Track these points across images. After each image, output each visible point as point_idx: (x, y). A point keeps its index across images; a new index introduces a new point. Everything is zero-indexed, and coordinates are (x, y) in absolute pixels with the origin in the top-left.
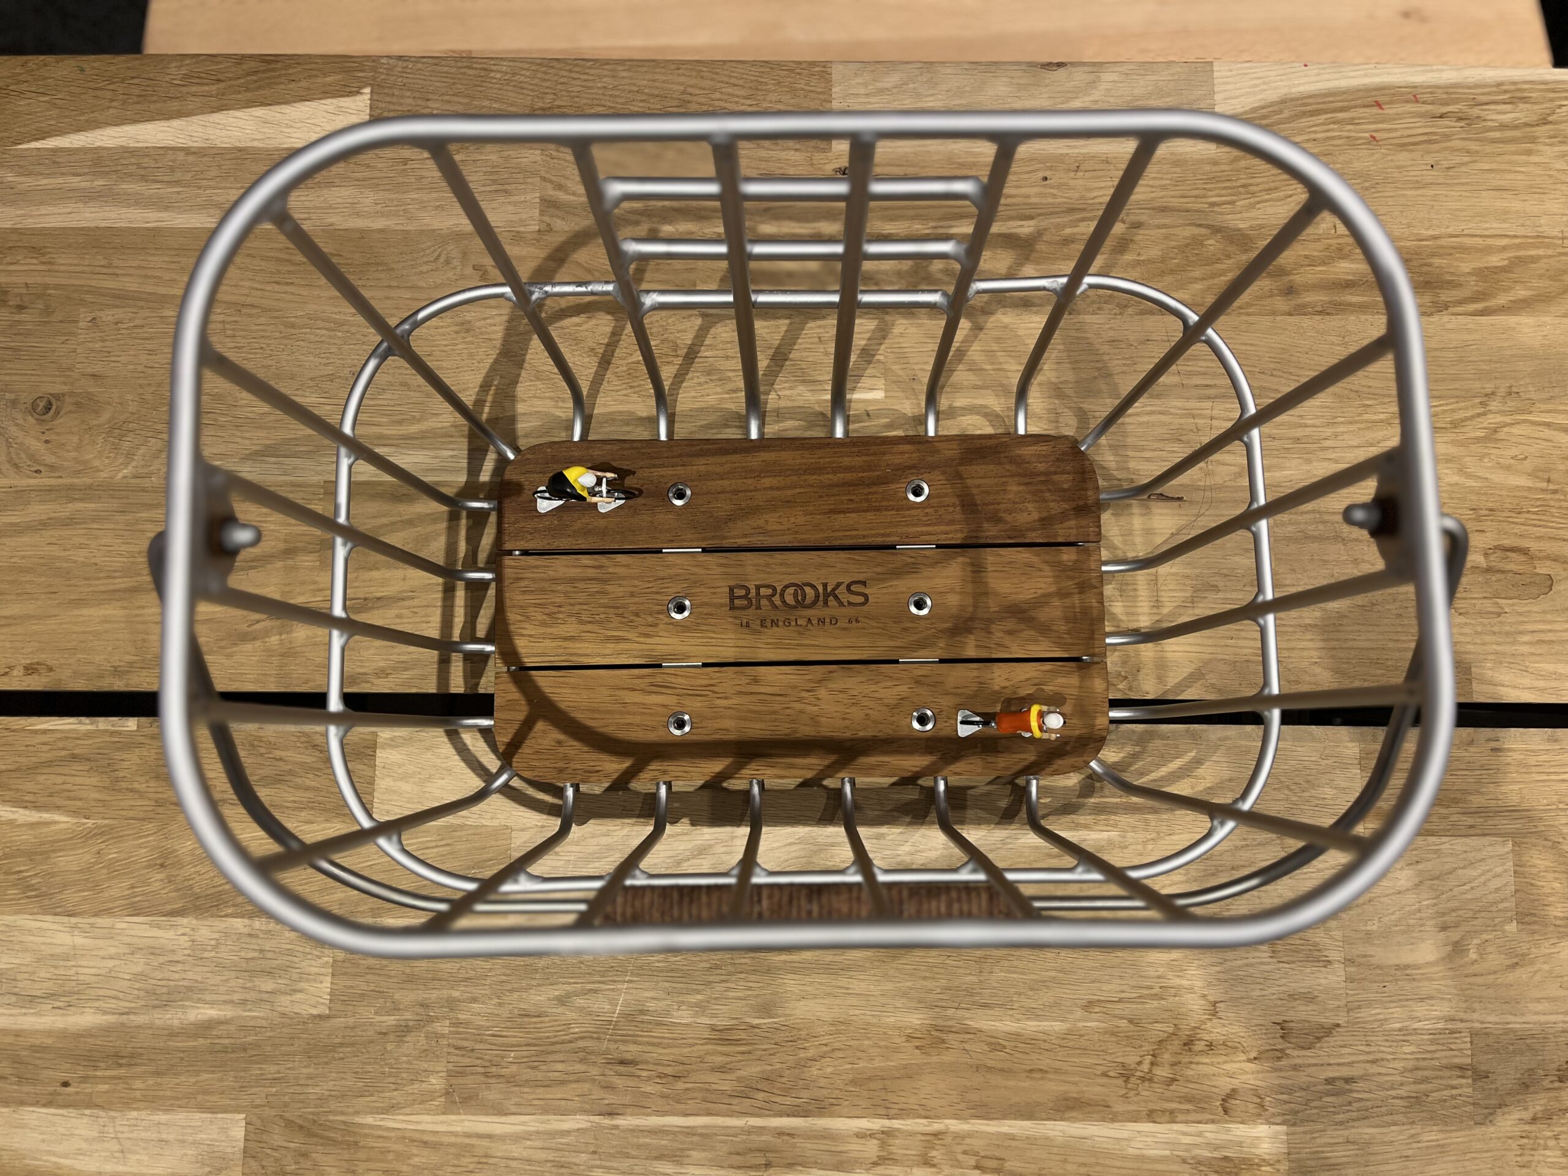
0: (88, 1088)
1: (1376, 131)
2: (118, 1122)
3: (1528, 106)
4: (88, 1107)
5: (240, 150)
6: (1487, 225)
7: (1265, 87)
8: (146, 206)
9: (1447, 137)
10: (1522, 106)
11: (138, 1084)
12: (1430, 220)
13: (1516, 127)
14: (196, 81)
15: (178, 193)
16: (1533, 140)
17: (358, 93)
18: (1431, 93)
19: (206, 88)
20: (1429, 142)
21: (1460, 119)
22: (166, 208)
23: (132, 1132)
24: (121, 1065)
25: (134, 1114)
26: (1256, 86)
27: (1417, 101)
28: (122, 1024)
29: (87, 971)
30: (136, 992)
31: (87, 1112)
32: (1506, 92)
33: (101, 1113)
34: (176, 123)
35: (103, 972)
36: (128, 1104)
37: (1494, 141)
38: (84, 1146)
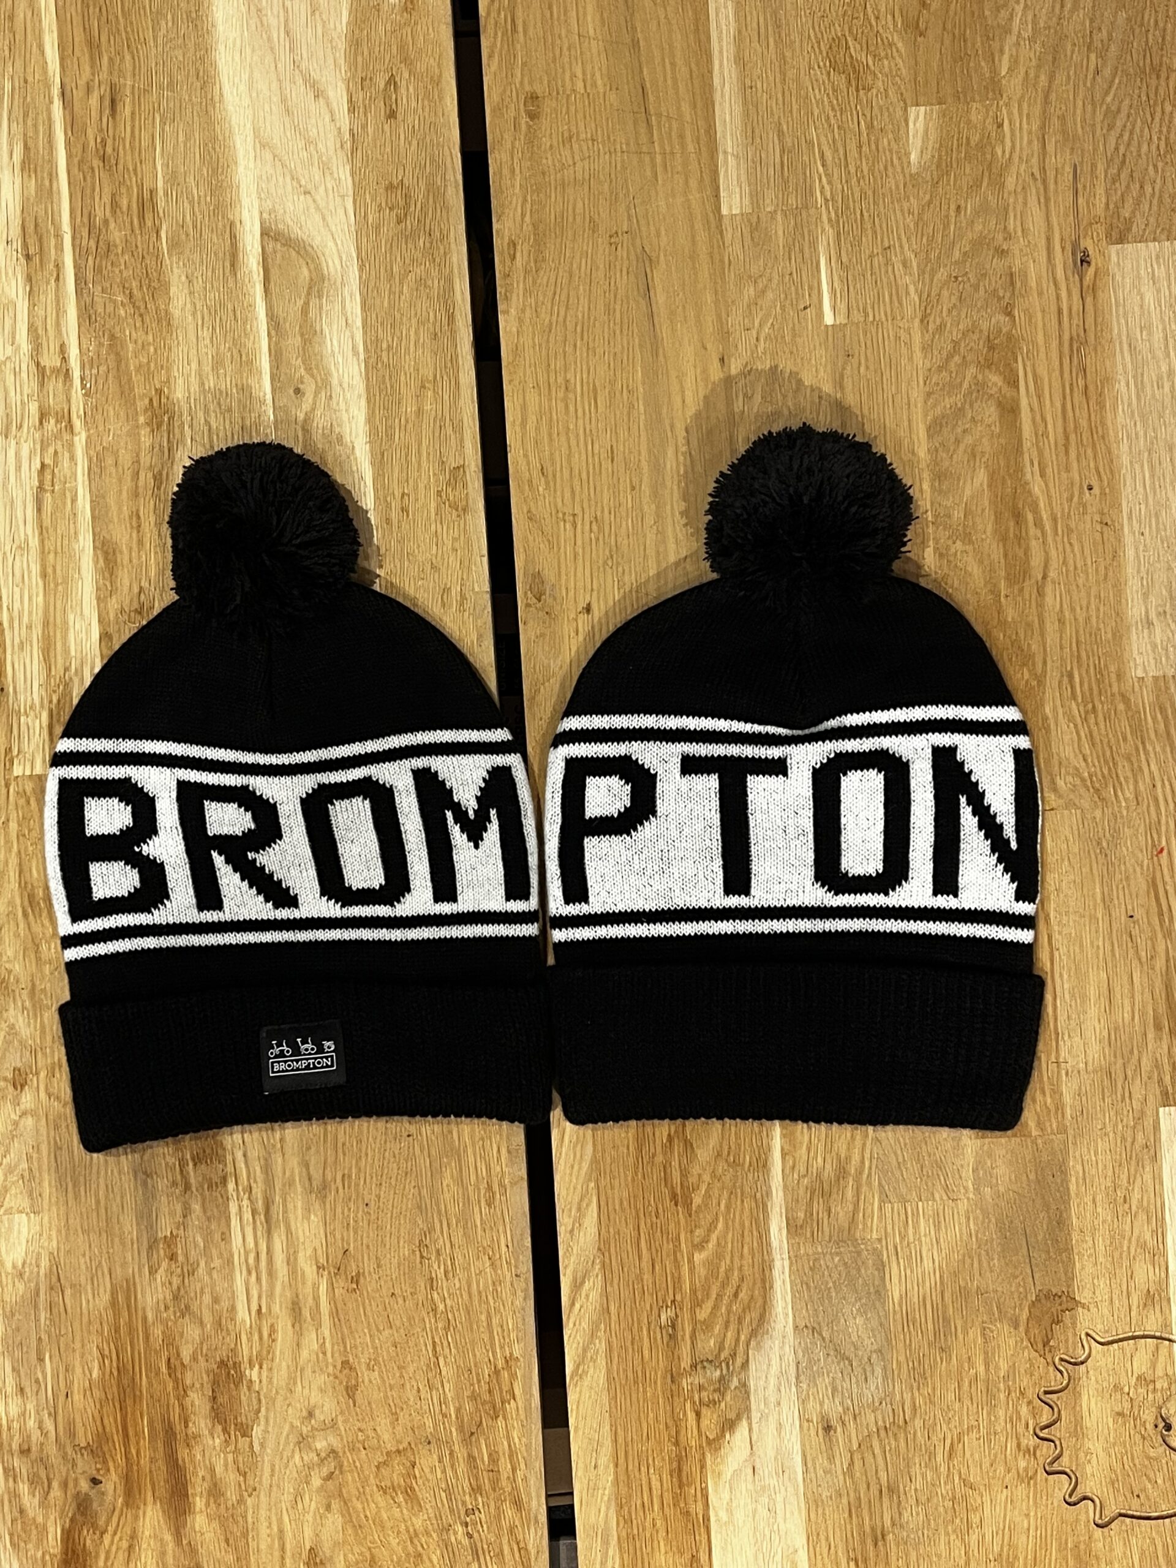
1: (1169, 853)
9: (1168, 934)
37: (1168, 987)
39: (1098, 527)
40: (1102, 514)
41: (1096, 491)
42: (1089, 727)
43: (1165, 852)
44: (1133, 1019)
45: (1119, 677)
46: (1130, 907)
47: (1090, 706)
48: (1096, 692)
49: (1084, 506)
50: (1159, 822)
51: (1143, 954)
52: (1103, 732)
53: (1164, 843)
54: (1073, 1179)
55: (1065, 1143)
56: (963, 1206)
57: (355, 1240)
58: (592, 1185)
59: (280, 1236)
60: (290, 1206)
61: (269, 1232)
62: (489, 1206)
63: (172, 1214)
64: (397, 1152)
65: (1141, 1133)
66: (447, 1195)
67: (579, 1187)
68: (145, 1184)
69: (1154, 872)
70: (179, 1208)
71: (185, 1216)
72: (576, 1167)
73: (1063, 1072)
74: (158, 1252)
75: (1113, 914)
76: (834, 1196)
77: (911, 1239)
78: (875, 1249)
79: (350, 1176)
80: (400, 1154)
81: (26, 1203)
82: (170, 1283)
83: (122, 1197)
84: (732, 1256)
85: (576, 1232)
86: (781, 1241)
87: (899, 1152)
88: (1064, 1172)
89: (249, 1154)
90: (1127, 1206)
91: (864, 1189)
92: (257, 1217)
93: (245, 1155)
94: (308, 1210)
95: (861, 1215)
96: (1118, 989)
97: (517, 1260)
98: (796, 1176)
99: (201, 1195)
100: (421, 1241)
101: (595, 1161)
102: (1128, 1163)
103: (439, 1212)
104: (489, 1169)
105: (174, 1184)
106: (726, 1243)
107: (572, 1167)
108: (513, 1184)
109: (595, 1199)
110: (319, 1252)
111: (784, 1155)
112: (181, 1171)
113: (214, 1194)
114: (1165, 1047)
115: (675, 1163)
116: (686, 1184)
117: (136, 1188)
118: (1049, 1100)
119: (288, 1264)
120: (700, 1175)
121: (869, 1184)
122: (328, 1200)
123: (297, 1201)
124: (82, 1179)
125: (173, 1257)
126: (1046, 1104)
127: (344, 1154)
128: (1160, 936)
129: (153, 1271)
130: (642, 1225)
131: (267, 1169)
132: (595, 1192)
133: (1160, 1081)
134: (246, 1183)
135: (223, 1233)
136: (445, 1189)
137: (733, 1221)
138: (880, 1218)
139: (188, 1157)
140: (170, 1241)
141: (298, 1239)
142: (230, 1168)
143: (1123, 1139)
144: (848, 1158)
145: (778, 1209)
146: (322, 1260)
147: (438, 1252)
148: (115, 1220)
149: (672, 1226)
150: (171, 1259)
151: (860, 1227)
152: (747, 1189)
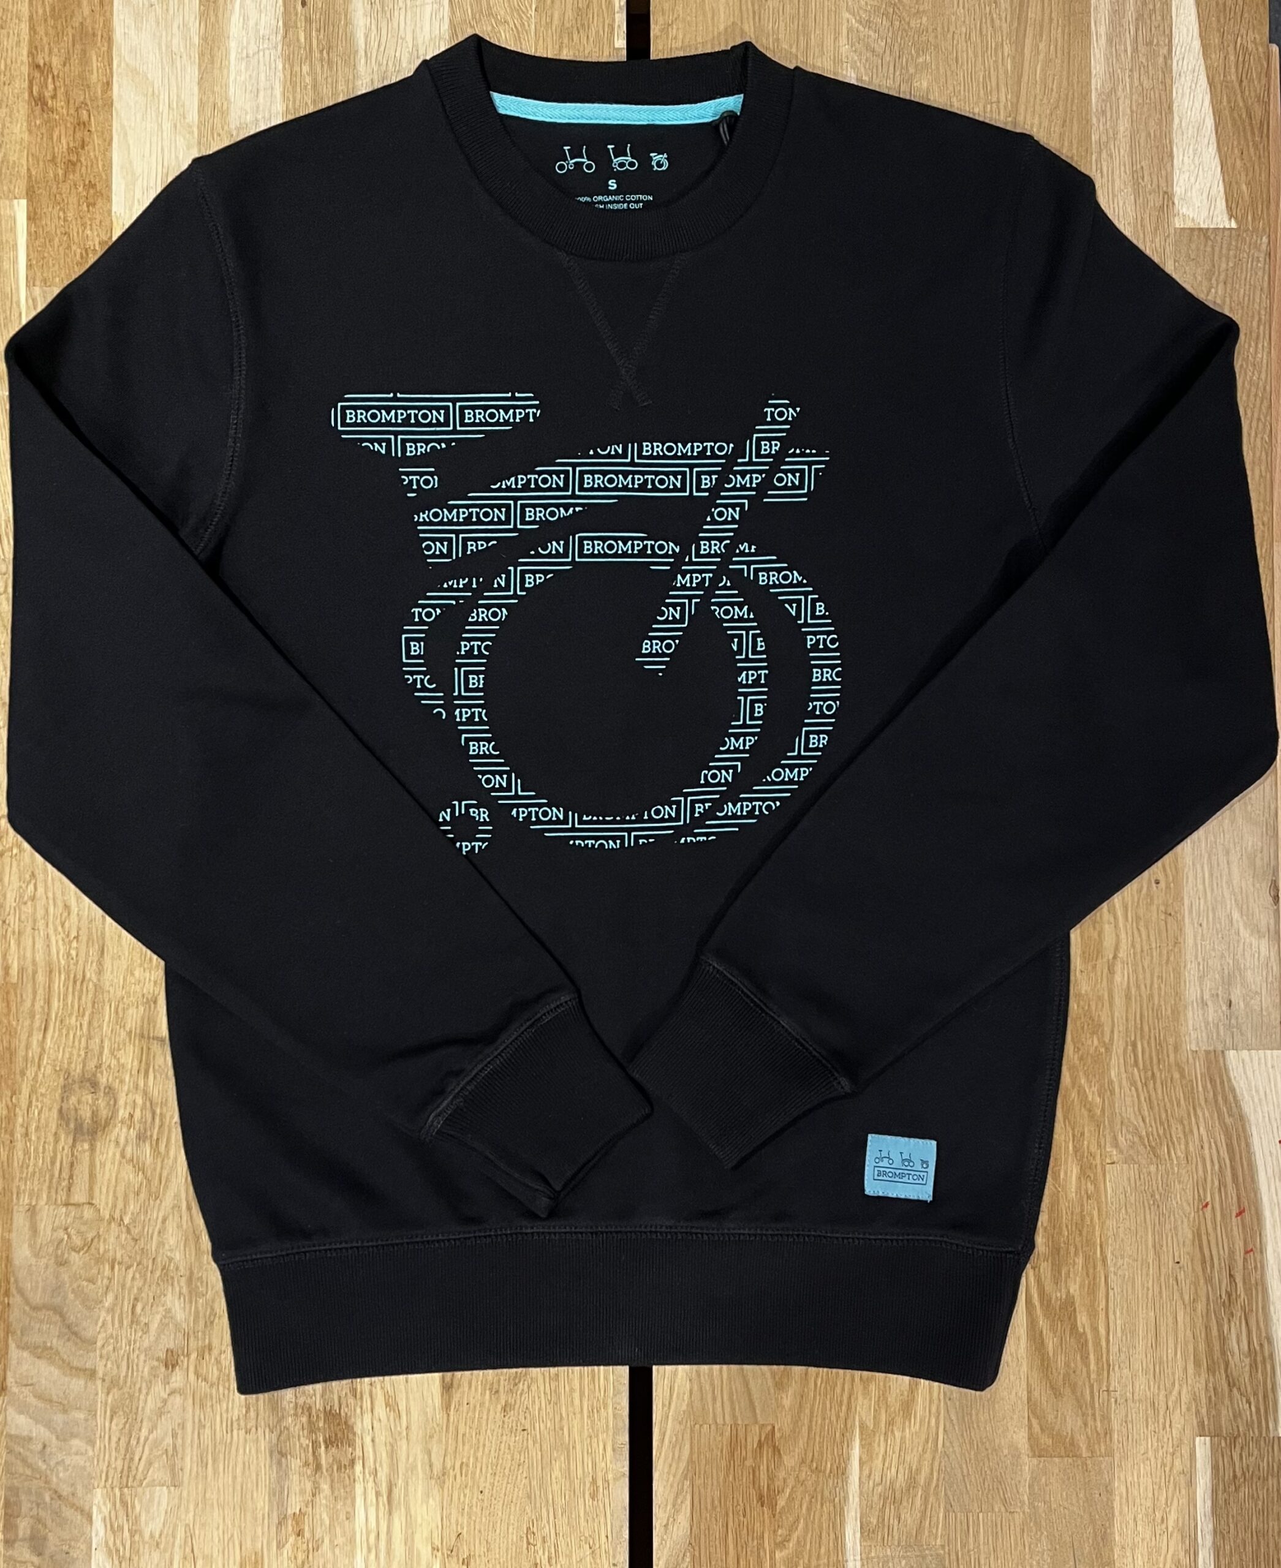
0: (301, 24)
1: (1213, 1208)
2: (273, 52)
3: (1247, 1368)
4: (285, 24)
5: (1170, 107)
6: (1118, 1313)
7: (1256, 1100)
8: (1111, 22)
9: (1209, 1280)
10: (1247, 1361)
11: (306, 68)
12: (1122, 1257)
13: (1223, 1353)
14: (1241, 59)
15: (1126, 51)
16: (1211, 1370)
17: (1231, 217)
18: (1256, 1267)
19: (1233, 70)
20: (1204, 1262)
21: (1229, 1295)
22: (1110, 41)
23: (265, 65)
24: (321, 52)
25: (280, 66)
26: (1257, 1091)
27: (1246, 1252)
28: (356, 52)
29: (402, 17)
30: (385, 62)
31: (281, 23)
32: (1261, 1345)
33: (280, 37)
34: (1197, 44)
35: (402, 33)
36: (289, 60)
37: (1207, 1328)
38: (252, 23)
39: (1163, 917)
40: (1167, 906)
41: (1162, 884)
42: (1148, 1092)
43: (1209, 1207)
44: (1176, 1354)
45: (1176, 1049)
46: (1176, 1254)
47: (1150, 1073)
48: (1155, 1060)
49: (1152, 899)
50: (1205, 1180)
51: (1187, 1298)
52: (1160, 1097)
53: (1209, 1199)
54: (1117, 1498)
55: (1112, 1466)
56: (1018, 1518)
57: (469, 1524)
58: (687, 1483)
59: (400, 1518)
60: (411, 1489)
61: (390, 1513)
62: (593, 1499)
63: (302, 1492)
64: (512, 1444)
65: (1179, 1460)
66: (554, 1485)
67: (675, 1485)
68: (279, 1463)
69: (1199, 1223)
70: (309, 1486)
71: (314, 1495)
72: (674, 1465)
73: (1113, 1400)
74: (287, 1527)
75: (1162, 1259)
76: (905, 1503)
77: (971, 1547)
78: (938, 1555)
79: (467, 1465)
80: (514, 1447)
81: (168, 1478)
82: (295, 1558)
83: (257, 1475)
84: (810, 1557)
85: (670, 1527)
86: (855, 1543)
87: (964, 1466)
88: (1109, 1491)
89: (377, 1440)
90: (1164, 1526)
91: (932, 1499)
92: (380, 1499)
93: (373, 1441)
94: (427, 1495)
95: (927, 1523)
96: (1163, 1329)
97: (615, 1550)
98: (871, 1483)
99: (331, 1475)
100: (528, 1529)
101: (690, 1461)
102: (1167, 1488)
103: (547, 1501)
104: (594, 1465)
105: (306, 1464)
106: (805, 1544)
107: (670, 1466)
108: (615, 1479)
109: (689, 1497)
110: (435, 1535)
111: (862, 1463)
112: (314, 1453)
113: (342, 1475)
114: (1203, 1382)
115: (763, 1468)
116: (772, 1487)
117: (271, 1466)
118: (1099, 1424)
119: (406, 1544)
120: (785, 1480)
121: (936, 1494)
122: (446, 1486)
123: (418, 1487)
124: (221, 1456)
125: (300, 1533)
126: (1096, 1427)
127: (464, 1444)
128: (1202, 1281)
129: (280, 1546)
130: (731, 1524)
131: (392, 1454)
132: (690, 1490)
133: (1198, 1412)
134: (372, 1467)
135: (347, 1513)
136: (554, 1480)
137: (813, 1522)
138: (944, 1525)
139: (321, 1439)
140: (298, 1518)
141: (416, 1521)
142: (358, 1453)
143: (1163, 1465)
144: (919, 1471)
145: (853, 1514)
146: (437, 1543)
147: (544, 1541)
148: (249, 1496)
149: (757, 1525)
150: (299, 1535)
151: (926, 1532)
152: (827, 1493)
